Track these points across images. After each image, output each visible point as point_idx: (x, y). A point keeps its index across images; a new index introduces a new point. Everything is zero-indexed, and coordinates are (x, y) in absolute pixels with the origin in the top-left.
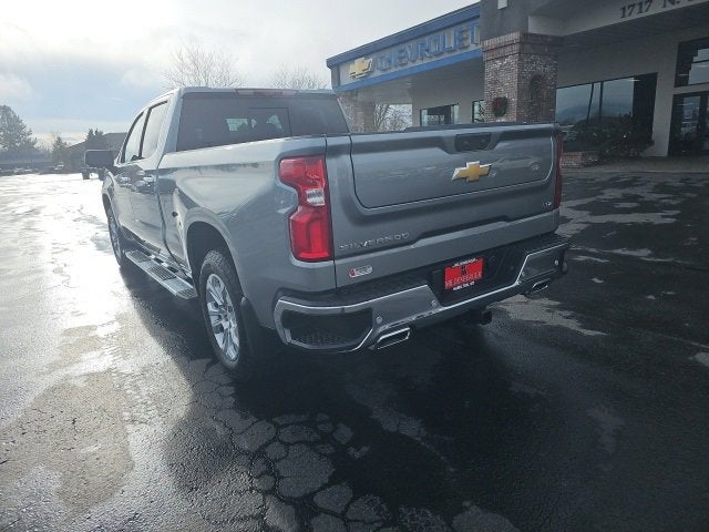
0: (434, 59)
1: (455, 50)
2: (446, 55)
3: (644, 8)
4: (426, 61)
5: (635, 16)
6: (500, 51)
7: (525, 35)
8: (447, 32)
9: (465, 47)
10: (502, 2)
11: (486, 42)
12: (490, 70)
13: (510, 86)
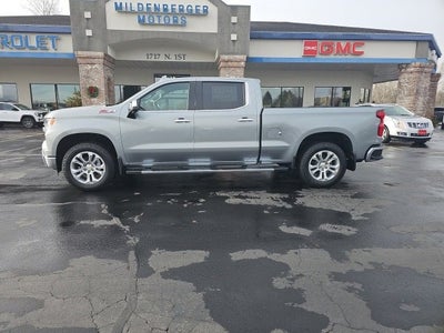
0: (15, 51)
1: (36, 49)
2: (27, 50)
3: (157, 57)
4: (6, 50)
5: (153, 59)
6: (90, 60)
7: (106, 55)
8: (28, 35)
9: (46, 49)
10: (89, 33)
11: (80, 53)
12: (83, 69)
13: (98, 81)
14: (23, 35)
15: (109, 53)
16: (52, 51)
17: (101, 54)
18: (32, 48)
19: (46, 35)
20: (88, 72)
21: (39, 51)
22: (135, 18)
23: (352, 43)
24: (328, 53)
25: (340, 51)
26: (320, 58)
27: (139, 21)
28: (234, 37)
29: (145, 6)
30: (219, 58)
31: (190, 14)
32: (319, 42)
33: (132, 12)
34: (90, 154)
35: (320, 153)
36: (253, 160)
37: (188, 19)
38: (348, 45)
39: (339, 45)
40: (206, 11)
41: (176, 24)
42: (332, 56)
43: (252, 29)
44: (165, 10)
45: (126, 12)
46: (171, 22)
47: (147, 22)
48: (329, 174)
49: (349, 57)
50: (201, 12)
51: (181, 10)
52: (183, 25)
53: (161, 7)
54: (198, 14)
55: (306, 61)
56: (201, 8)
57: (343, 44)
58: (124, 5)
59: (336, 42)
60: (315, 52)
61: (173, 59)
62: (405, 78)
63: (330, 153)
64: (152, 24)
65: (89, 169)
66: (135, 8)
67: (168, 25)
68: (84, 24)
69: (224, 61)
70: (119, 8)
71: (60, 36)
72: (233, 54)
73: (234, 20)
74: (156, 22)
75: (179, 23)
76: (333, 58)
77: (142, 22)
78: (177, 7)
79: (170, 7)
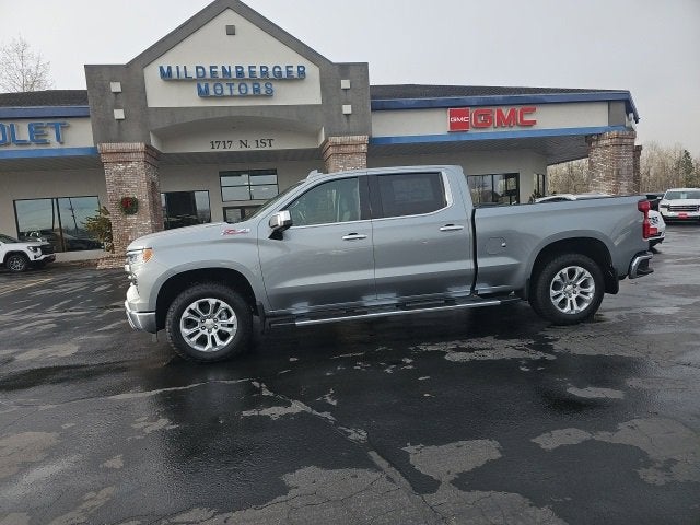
1: (29, 144)
2: (13, 147)
3: (228, 145)
5: (221, 149)
6: (123, 157)
7: (148, 147)
8: (15, 123)
9: (46, 143)
10: (119, 114)
11: (105, 145)
12: (112, 171)
13: (138, 188)
14: (7, 124)
15: (154, 143)
16: (55, 145)
17: (139, 146)
18: (23, 143)
19: (45, 122)
20: (120, 174)
21: (33, 147)
22: (194, 89)
23: (518, 109)
24: (485, 125)
25: (502, 121)
26: (474, 134)
27: (200, 93)
28: (347, 109)
29: (208, 70)
30: (326, 141)
31: (279, 78)
32: (472, 111)
33: (188, 80)
34: (212, 301)
35: (565, 271)
36: (465, 291)
37: (276, 86)
38: (513, 113)
39: (500, 114)
40: (302, 74)
41: (257, 95)
42: (491, 130)
43: (372, 97)
44: (240, 74)
45: (178, 80)
46: (251, 92)
47: (212, 93)
48: (580, 301)
49: (516, 129)
50: (296, 75)
51: (265, 74)
52: (269, 95)
53: (233, 70)
54: (290, 79)
55: (454, 138)
56: (295, 69)
57: (506, 111)
58: (174, 70)
59: (495, 109)
60: (465, 125)
61: (253, 148)
62: (598, 154)
63: (579, 270)
64: (221, 97)
65: (210, 326)
66: (192, 73)
67: (244, 96)
68: (110, 100)
69: (336, 145)
70: (166, 75)
71: (68, 121)
72: (348, 134)
73: (345, 84)
74: (227, 92)
75: (263, 92)
76: (493, 132)
77: (204, 94)
78: (258, 70)
79: (246, 70)
